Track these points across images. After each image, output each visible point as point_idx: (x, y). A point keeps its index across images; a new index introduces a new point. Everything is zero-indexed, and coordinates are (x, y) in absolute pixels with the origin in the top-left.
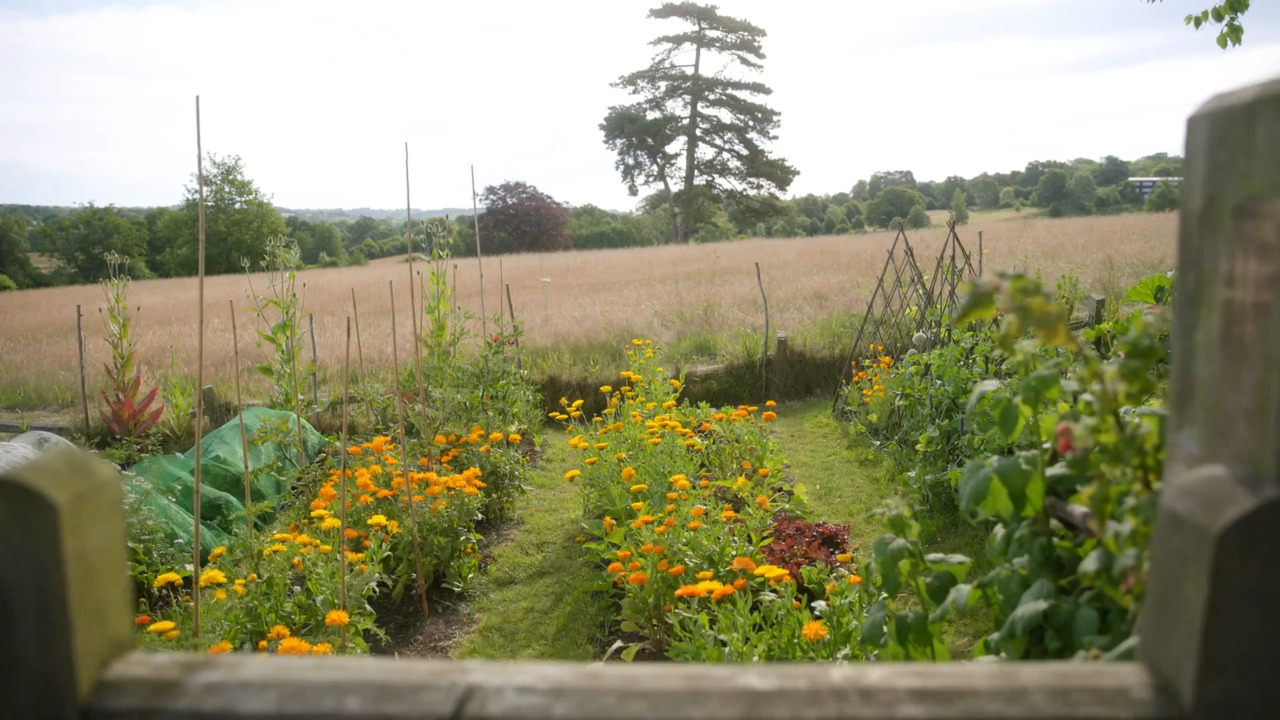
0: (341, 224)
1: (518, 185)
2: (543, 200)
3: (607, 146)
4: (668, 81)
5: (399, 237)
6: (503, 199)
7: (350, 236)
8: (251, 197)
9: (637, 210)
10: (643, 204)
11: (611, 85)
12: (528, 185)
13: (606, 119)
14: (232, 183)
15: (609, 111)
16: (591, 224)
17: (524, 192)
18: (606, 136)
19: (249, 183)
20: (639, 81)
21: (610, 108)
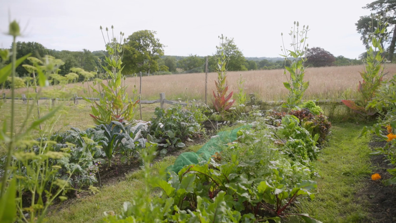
0: (257, 62)
1: (317, 48)
2: (326, 53)
3: (358, 31)
4: (389, 3)
5: (275, 66)
6: (312, 53)
7: (260, 65)
8: (236, 50)
9: (359, 58)
10: (362, 56)
11: (363, 8)
12: (321, 48)
13: (358, 21)
14: (231, 46)
15: (360, 18)
16: (341, 62)
17: (319, 51)
18: (357, 28)
19: (236, 46)
20: (375, 5)
21: (361, 17)
